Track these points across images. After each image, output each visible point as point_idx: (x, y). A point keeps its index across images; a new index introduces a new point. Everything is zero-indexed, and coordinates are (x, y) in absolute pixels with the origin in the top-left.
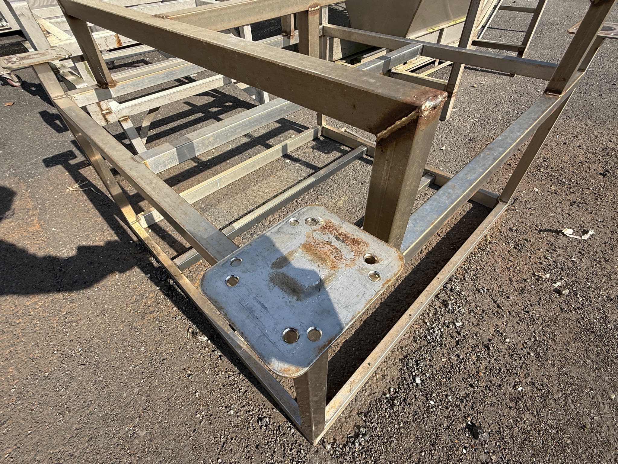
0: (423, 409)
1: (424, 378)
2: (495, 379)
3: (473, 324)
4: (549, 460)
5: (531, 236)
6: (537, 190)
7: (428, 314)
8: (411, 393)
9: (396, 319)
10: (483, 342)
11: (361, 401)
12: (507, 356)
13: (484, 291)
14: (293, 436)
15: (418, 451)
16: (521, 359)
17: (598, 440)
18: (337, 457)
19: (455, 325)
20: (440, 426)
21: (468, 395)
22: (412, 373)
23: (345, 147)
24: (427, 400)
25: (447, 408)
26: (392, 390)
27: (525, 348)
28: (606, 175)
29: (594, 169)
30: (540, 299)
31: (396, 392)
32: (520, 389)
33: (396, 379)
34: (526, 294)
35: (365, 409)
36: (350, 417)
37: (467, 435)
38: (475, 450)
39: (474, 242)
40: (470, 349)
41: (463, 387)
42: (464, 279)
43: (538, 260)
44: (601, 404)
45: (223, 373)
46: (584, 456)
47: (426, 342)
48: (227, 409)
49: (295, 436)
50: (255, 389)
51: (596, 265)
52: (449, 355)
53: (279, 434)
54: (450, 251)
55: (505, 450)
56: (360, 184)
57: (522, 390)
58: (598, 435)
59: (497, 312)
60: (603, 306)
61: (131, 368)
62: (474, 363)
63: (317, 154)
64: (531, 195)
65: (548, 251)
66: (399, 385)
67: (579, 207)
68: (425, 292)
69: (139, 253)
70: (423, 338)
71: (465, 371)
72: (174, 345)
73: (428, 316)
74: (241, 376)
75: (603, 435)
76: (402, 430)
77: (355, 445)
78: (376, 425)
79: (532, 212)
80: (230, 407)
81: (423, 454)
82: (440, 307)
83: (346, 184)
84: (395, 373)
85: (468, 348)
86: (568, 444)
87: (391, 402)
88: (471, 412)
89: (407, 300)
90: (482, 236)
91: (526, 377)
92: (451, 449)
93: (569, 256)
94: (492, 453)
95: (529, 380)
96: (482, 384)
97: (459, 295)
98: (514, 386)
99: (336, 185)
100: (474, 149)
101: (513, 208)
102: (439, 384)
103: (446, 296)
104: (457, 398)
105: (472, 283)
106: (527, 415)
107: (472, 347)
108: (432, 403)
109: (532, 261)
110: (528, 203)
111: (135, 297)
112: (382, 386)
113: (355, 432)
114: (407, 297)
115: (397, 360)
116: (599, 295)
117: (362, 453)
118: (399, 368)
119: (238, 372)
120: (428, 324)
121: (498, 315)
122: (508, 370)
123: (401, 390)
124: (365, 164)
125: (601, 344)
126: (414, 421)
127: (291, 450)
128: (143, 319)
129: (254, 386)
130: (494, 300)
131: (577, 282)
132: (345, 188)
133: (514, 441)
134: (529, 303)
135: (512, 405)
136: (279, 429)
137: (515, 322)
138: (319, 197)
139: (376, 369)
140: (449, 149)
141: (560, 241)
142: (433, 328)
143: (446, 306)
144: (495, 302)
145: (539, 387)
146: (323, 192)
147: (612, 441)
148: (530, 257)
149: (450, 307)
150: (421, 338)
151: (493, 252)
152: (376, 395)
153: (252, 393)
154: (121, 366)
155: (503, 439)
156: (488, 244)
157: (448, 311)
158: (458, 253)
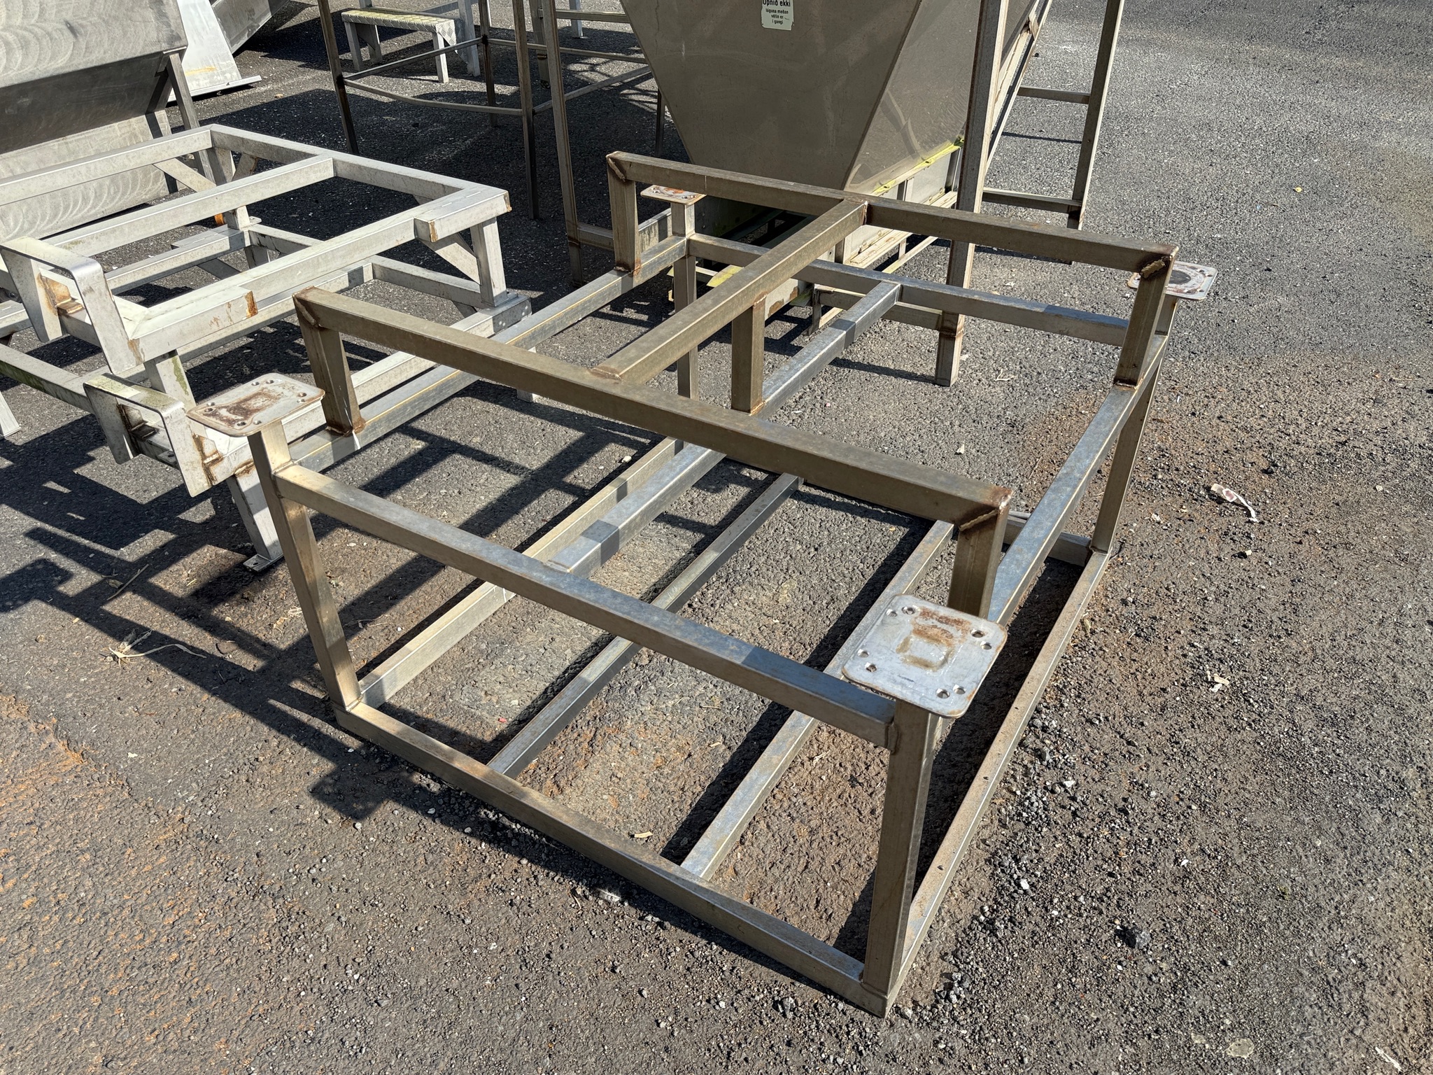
0: (1044, 926)
1: (1034, 880)
2: (1144, 856)
3: (1094, 780)
4: (1241, 949)
5: (1162, 609)
6: (1158, 519)
7: (1013, 776)
8: (1018, 906)
9: (960, 797)
10: (1116, 805)
11: (941, 937)
12: (1156, 818)
13: (1100, 721)
14: (845, 1014)
15: (1051, 984)
16: (1178, 818)
17: (1303, 908)
18: (928, 1024)
19: (1064, 786)
20: (1076, 942)
21: (1108, 890)
22: (1011, 877)
23: (752, 471)
24: (1047, 910)
25: (1081, 915)
26: (986, 909)
27: (1182, 800)
28: (1272, 472)
29: (1252, 463)
30: (1193, 717)
31: (994, 910)
32: (1185, 862)
33: (987, 892)
34: (1169, 713)
35: (950, 947)
36: (928, 964)
37: (1119, 945)
38: (1135, 963)
39: (1064, 634)
40: (1097, 820)
41: (1098, 880)
42: (1062, 706)
43: (1180, 652)
44: (1303, 858)
45: (678, 949)
46: (1287, 932)
47: (1022, 824)
48: (712, 1002)
49: (848, 1013)
50: (747, 962)
51: (1273, 644)
52: (1065, 837)
53: (819, 1015)
54: (1025, 658)
55: (1178, 952)
56: (813, 550)
57: (1188, 864)
58: (1304, 901)
59: (1128, 752)
60: (1291, 712)
61: (488, 982)
62: (1108, 841)
63: (695, 495)
64: (1149, 530)
65: (1193, 631)
66: (995, 900)
67: (1234, 541)
68: (1000, 736)
69: (384, 771)
70: (1015, 818)
71: (1096, 855)
72: (556, 925)
73: (1015, 781)
74: (715, 947)
75: (1310, 898)
76: (1018, 963)
77: (951, 1001)
78: (975, 966)
79: (1157, 564)
80: (716, 998)
81: (1059, 986)
82: (1032, 762)
83: (783, 555)
84: (983, 883)
85: (1093, 820)
86: (1264, 922)
87: (990, 926)
88: (1118, 913)
89: (970, 760)
90: (1075, 623)
91: (1191, 843)
92: (1099, 969)
93: (1228, 635)
94: (1161, 961)
95: (1196, 846)
96: (1126, 869)
97: (1060, 736)
98: (1176, 861)
99: (763, 560)
100: (1024, 446)
101: (1120, 559)
102: (1060, 884)
103: (1038, 741)
104: (1093, 897)
105: (1077, 711)
106: (1202, 897)
107: (1100, 817)
108: (1055, 913)
109: (1170, 654)
110: (1145, 546)
111: (422, 858)
112: (968, 908)
113: (945, 984)
114: (969, 756)
115: (982, 863)
116: (1283, 695)
117: (965, 1009)
118: (988, 874)
119: (704, 942)
120: (1018, 793)
121: (1129, 757)
122: (1161, 840)
123: (1001, 905)
124: (808, 506)
125: (1294, 771)
126: (1033, 946)
127: (848, 1033)
128: (464, 895)
129: (744, 957)
130: (1119, 733)
131: (1247, 678)
132: (785, 563)
133: (1188, 936)
134: (1177, 727)
135: (1177, 888)
136: (817, 1010)
137: (1160, 763)
138: (737, 589)
139: (950, 884)
140: (974, 451)
141: (1211, 611)
142: (1029, 798)
143: (1041, 757)
144: (1121, 737)
145: (1213, 854)
146: (739, 577)
147: (1323, 904)
148: (1166, 648)
149: (1048, 757)
150: (1012, 819)
151: (1101, 649)
152: (962, 922)
153: (747, 968)
154: (463, 985)
155: (1173, 937)
156: (1089, 635)
157: (1047, 766)
158: (1039, 658)
